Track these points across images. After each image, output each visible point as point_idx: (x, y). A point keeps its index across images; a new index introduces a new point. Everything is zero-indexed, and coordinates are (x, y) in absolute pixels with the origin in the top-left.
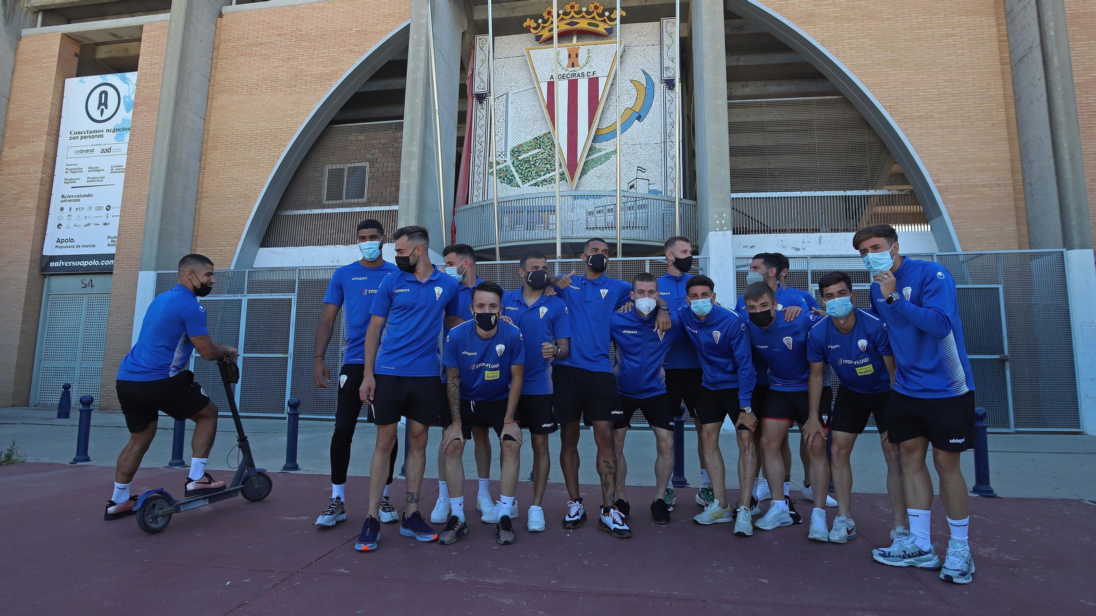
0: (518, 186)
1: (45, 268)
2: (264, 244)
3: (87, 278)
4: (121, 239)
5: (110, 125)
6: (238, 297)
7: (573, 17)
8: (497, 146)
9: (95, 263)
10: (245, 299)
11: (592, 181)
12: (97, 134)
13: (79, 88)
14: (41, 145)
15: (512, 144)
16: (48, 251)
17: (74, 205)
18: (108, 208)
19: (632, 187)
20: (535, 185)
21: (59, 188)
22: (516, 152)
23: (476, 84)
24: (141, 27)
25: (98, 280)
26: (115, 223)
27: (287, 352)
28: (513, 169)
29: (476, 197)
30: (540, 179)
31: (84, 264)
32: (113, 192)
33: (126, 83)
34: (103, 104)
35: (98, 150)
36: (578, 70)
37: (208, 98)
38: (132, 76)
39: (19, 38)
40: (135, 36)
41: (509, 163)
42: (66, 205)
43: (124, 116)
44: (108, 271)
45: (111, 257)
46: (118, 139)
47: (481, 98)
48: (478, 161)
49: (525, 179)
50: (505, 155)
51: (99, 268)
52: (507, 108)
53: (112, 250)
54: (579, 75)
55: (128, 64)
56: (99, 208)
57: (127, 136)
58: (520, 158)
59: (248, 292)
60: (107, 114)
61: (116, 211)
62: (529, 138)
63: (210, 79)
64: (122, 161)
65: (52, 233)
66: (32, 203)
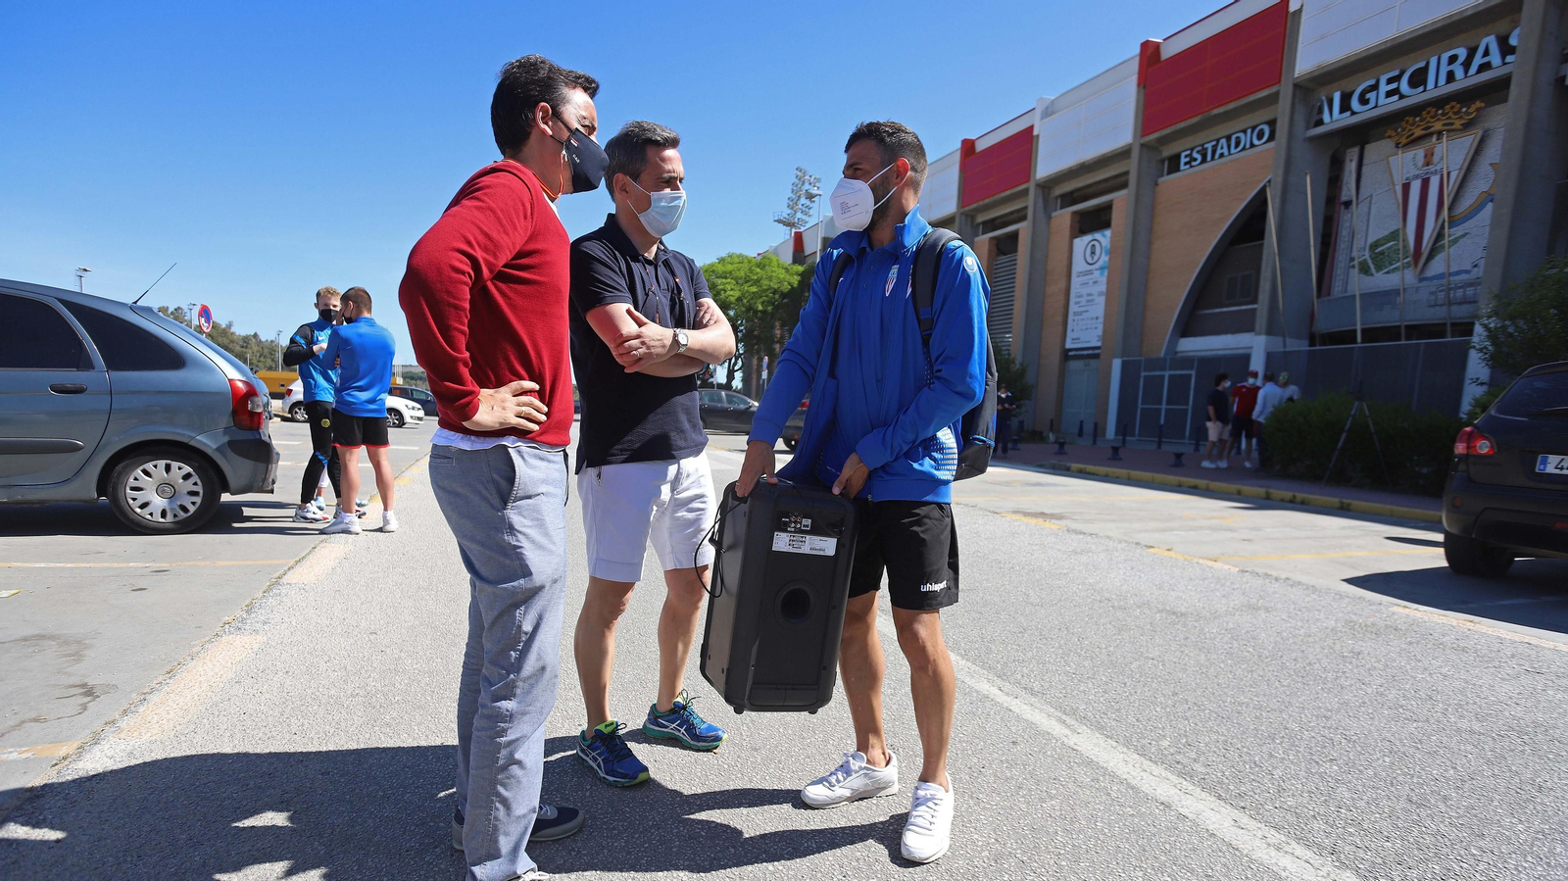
0: (1372, 275)
1: (1066, 355)
2: (1185, 334)
3: (1087, 361)
4: (1104, 337)
5: (1097, 266)
6: (1162, 373)
7: (1428, 122)
8: (1358, 243)
9: (1090, 352)
10: (1167, 374)
11: (1437, 266)
12: (1090, 272)
13: (1081, 243)
14: (1062, 284)
15: (1371, 239)
16: (1068, 345)
17: (1080, 317)
18: (1097, 318)
19: (1475, 266)
20: (1386, 273)
21: (1073, 308)
22: (1374, 245)
23: (1344, 193)
24: (1112, 201)
25: (1093, 362)
26: (1100, 327)
27: (1187, 404)
28: (1370, 261)
29: (1337, 289)
30: (1392, 267)
31: (1085, 352)
32: (1099, 308)
33: (1104, 238)
34: (1093, 253)
35: (1091, 282)
36: (1432, 168)
37: (1150, 243)
38: (1108, 233)
39: (1050, 218)
40: (1107, 208)
41: (1367, 256)
42: (1076, 318)
43: (1105, 258)
44: (1097, 356)
45: (1098, 348)
46: (1102, 274)
47: (1348, 204)
48: (1341, 257)
49: (1379, 268)
50: (1364, 250)
51: (1091, 355)
52: (1370, 208)
53: (1099, 344)
54: (1432, 173)
55: (1106, 224)
56: (1092, 319)
57: (1106, 273)
58: (1377, 251)
59: (1170, 369)
60: (1096, 258)
61: (1101, 320)
62: (1386, 233)
63: (1150, 231)
64: (1103, 288)
65: (1070, 335)
66: (1059, 319)
